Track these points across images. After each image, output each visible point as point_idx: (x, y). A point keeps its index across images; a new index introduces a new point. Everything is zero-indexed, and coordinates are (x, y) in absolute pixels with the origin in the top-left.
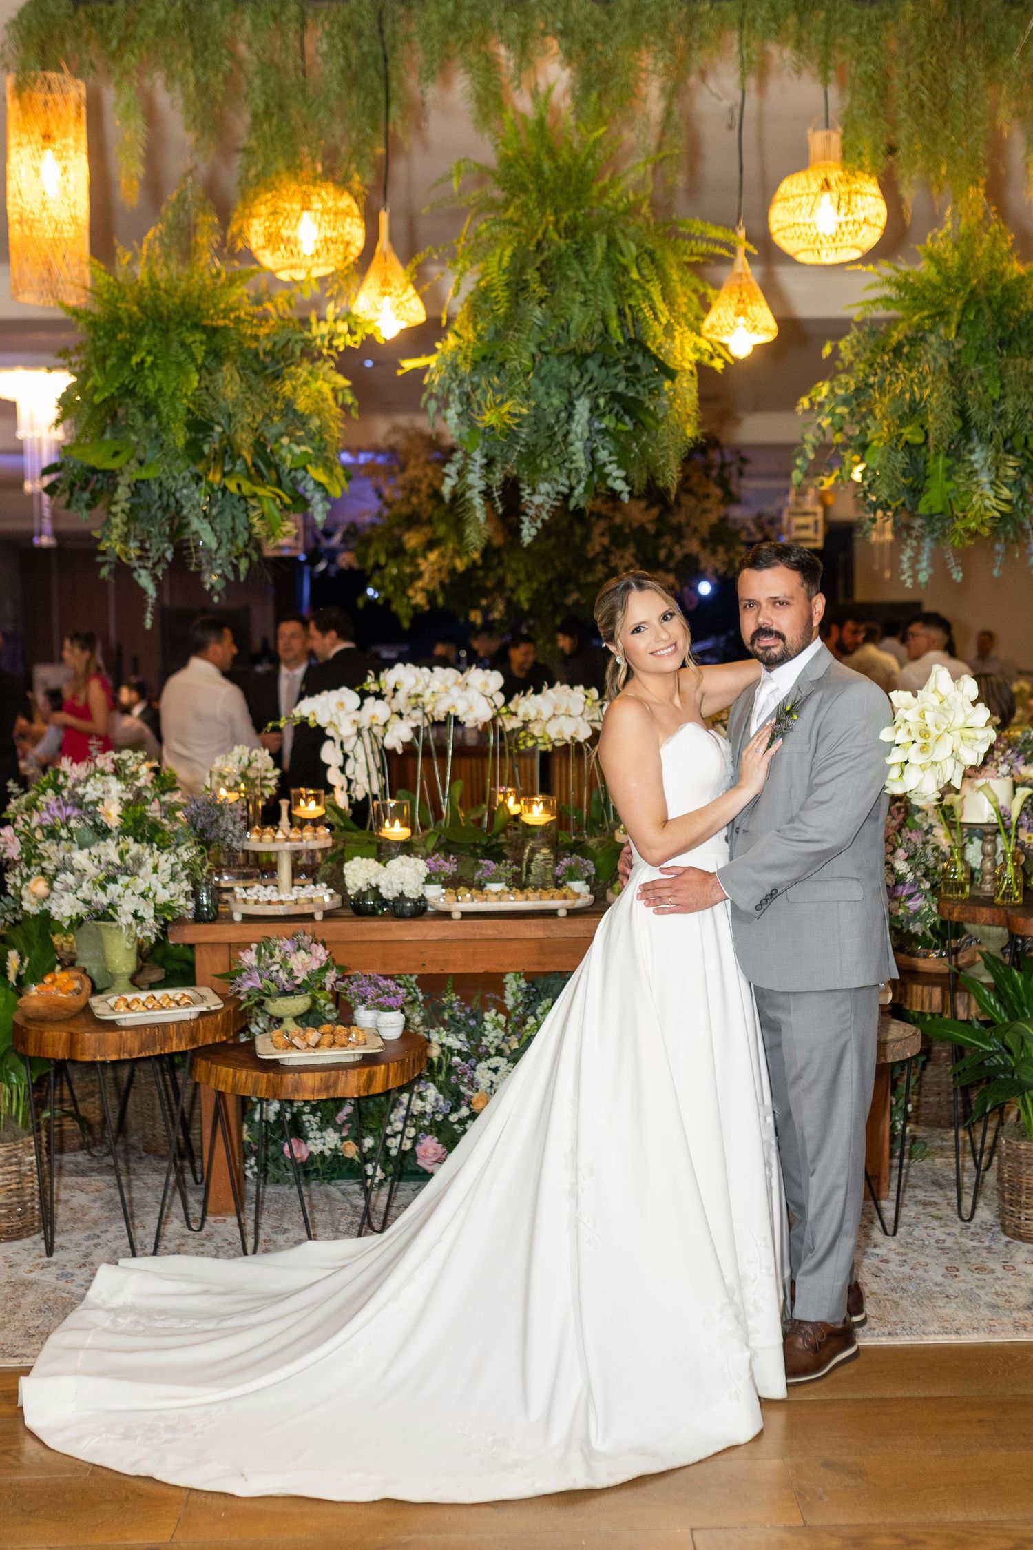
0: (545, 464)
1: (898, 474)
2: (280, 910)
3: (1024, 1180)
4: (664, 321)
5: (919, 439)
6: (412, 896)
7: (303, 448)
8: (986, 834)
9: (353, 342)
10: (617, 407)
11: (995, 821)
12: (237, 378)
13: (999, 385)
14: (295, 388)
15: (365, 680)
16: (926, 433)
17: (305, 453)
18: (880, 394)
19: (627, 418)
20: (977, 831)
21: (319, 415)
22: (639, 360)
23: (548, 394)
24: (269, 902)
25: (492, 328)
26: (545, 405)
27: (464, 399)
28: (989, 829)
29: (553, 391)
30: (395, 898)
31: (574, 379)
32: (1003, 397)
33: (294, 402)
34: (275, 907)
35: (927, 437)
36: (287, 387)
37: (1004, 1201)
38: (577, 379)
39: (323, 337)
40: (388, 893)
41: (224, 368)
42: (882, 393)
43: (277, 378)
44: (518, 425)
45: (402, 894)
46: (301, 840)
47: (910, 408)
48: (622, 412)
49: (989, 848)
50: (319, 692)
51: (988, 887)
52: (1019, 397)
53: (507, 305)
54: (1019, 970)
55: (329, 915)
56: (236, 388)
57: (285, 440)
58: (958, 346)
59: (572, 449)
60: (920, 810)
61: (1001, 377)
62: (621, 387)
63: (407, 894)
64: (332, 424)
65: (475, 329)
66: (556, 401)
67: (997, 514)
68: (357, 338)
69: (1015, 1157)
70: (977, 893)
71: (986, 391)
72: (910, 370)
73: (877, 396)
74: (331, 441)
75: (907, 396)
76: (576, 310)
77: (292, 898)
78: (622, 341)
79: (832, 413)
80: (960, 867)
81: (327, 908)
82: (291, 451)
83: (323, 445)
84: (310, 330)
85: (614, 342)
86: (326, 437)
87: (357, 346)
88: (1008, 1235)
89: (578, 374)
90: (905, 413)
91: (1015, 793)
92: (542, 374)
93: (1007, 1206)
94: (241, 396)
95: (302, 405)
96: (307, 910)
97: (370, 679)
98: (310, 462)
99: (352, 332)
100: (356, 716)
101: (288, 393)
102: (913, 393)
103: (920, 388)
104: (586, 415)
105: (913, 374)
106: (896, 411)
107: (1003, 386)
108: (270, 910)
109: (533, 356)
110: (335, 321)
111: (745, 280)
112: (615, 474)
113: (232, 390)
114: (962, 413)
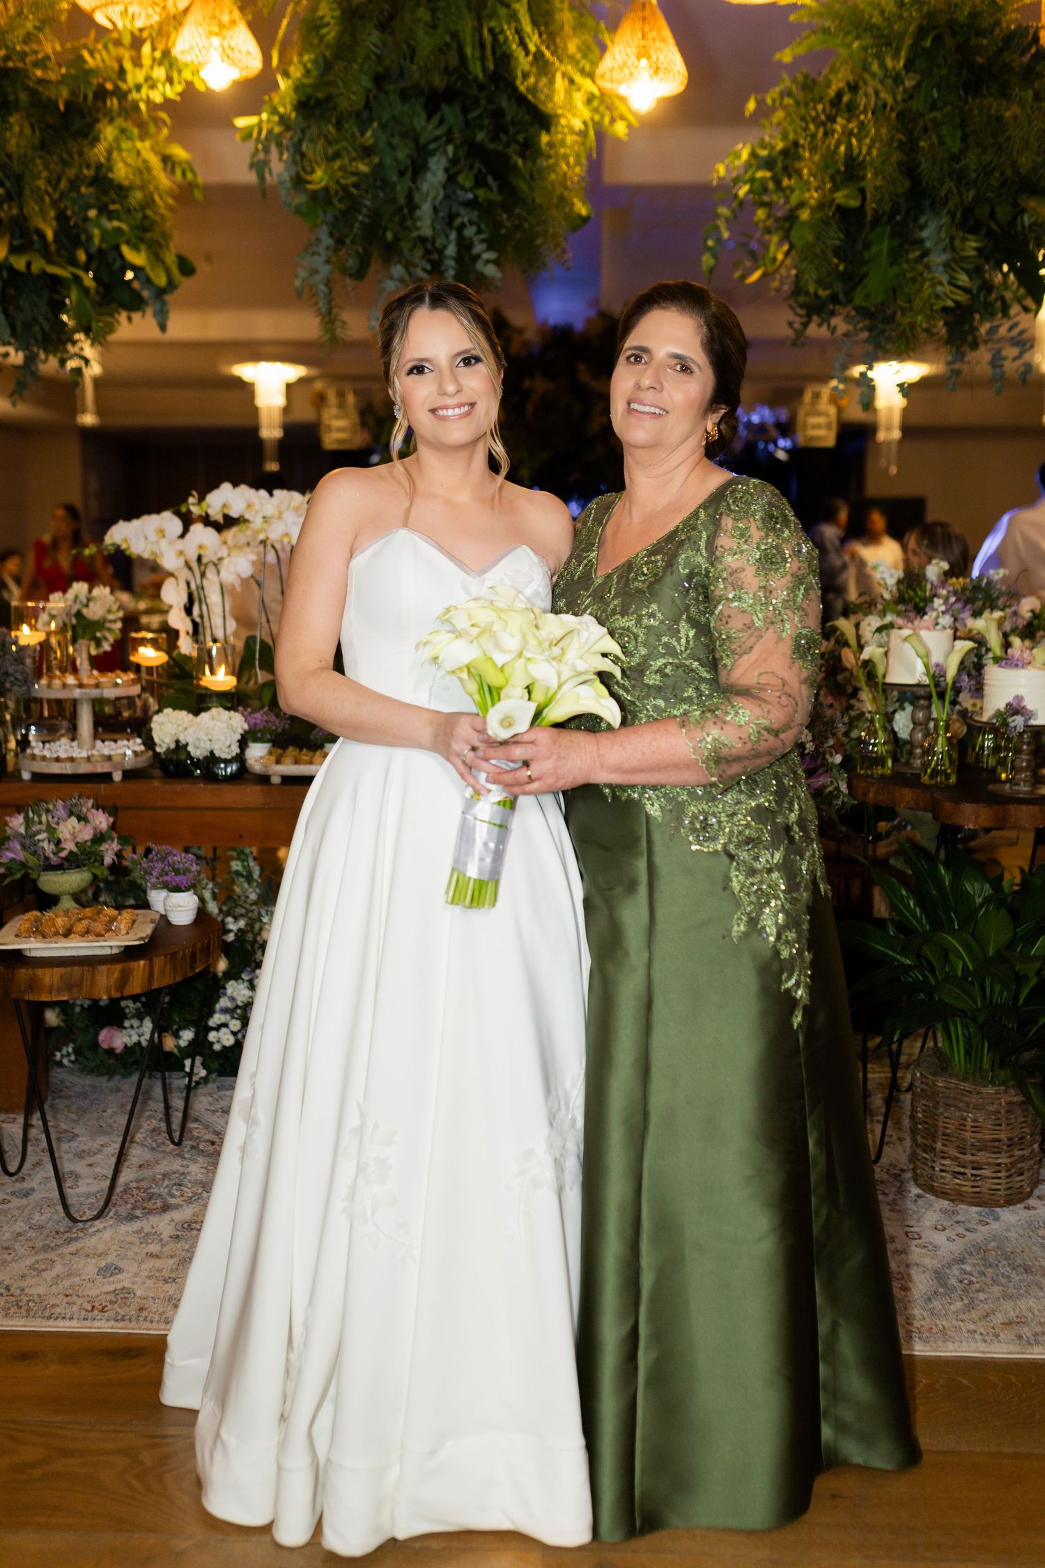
0: (389, 236)
1: (830, 254)
2: (67, 769)
3: (940, 1124)
4: (532, 48)
5: (854, 203)
6: (223, 756)
7: (116, 224)
8: (919, 698)
9: (172, 92)
10: (477, 165)
11: (926, 680)
12: (28, 131)
13: (959, 134)
14: (109, 152)
15: (186, 500)
16: (862, 192)
17: (118, 230)
18: (810, 151)
19: (490, 179)
20: (909, 695)
21: (142, 188)
22: (504, 103)
23: (392, 147)
24: (58, 759)
25: (321, 61)
26: (388, 161)
27: (298, 158)
28: (922, 692)
29: (396, 141)
30: (206, 758)
31: (420, 121)
32: (963, 151)
33: (110, 169)
34: (62, 765)
35: (864, 199)
36: (99, 151)
37: (916, 1144)
38: (423, 123)
39: (138, 88)
40: (197, 752)
41: (12, 120)
42: (813, 149)
43: (86, 136)
44: (356, 186)
45: (212, 752)
46: (97, 686)
47: (846, 165)
48: (484, 170)
49: (920, 715)
50: (138, 516)
51: (918, 763)
52: (984, 151)
53: (337, 28)
54: (947, 867)
55: (129, 775)
56: (23, 143)
57: (92, 213)
58: (909, 83)
59: (418, 213)
60: (845, 669)
61: (963, 124)
62: (480, 136)
63: (217, 753)
64: (157, 198)
65: (301, 62)
66: (401, 155)
67: (950, 304)
68: (179, 88)
69: (931, 1095)
70: (904, 770)
71: (942, 143)
72: (849, 121)
73: (807, 154)
74: (157, 218)
75: (842, 148)
76: (420, 32)
77: (84, 754)
78: (480, 76)
79: (752, 180)
80: (882, 738)
81: (127, 767)
82: (100, 227)
83: (146, 223)
84: (125, 81)
85: (471, 77)
86: (149, 212)
87: (178, 99)
88: (920, 1186)
89: (424, 116)
90: (838, 171)
91: (953, 646)
92: (384, 120)
93: (919, 1151)
94: (29, 153)
95: (121, 172)
96: (101, 768)
97: (191, 500)
98: (128, 242)
99: (170, 80)
100: (180, 545)
101: (102, 160)
102: (849, 146)
103: (860, 141)
104: (441, 176)
105: (851, 126)
106: (826, 167)
107: (964, 139)
108: (56, 769)
109: (368, 91)
110: (152, 67)
111: (647, 12)
112: (486, 256)
113: (18, 145)
114: (910, 169)
